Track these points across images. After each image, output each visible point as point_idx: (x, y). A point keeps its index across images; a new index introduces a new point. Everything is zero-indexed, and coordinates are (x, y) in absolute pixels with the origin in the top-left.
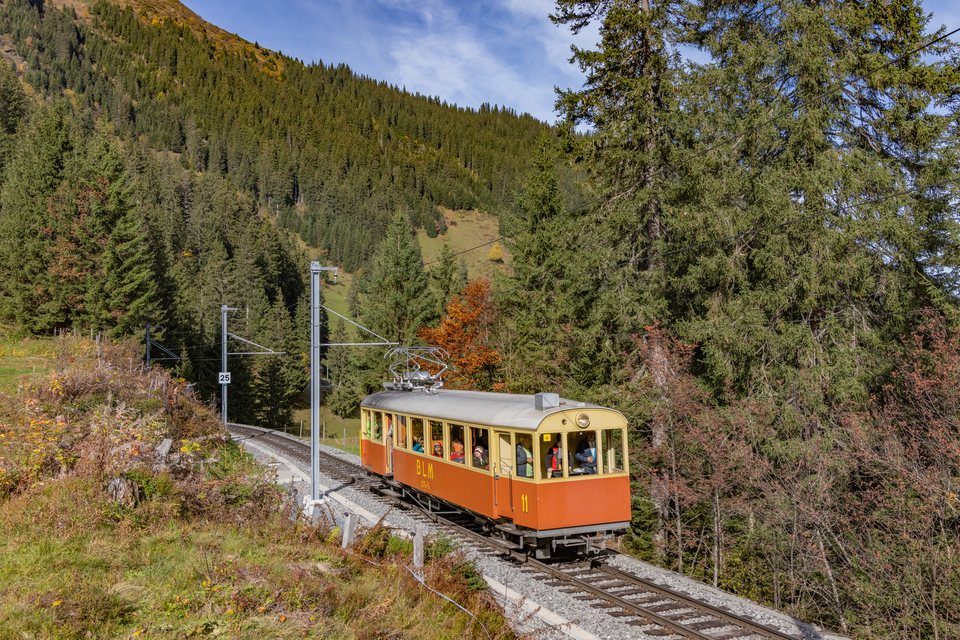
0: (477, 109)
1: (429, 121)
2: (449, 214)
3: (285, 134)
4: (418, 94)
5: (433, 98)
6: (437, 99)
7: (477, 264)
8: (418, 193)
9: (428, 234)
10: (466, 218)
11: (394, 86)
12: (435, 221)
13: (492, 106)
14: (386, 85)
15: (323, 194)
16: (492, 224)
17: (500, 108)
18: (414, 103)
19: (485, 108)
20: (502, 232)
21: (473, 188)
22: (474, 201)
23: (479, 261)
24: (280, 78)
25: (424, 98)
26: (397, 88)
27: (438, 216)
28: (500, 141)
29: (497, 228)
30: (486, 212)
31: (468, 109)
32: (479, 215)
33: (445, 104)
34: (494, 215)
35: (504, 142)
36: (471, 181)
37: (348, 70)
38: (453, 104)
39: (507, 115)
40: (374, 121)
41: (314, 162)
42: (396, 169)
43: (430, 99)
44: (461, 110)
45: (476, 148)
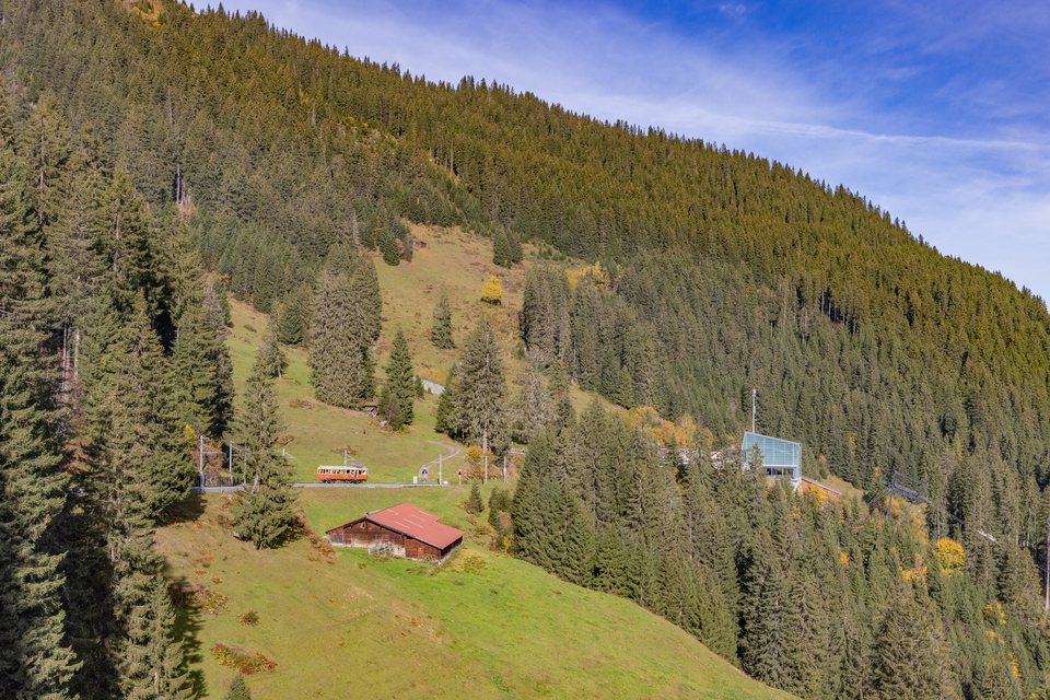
0: (455, 83)
1: (385, 97)
2: (418, 231)
3: (163, 99)
4: (367, 59)
5: (390, 67)
6: (396, 68)
7: (462, 306)
8: (369, 197)
9: (386, 259)
10: (443, 238)
11: (331, 48)
12: (398, 240)
13: (477, 81)
14: (319, 45)
15: (222, 189)
16: (484, 249)
17: (489, 85)
18: (364, 72)
19: (467, 83)
20: (497, 260)
21: (452, 196)
22: (455, 215)
23: (467, 302)
24: (157, 24)
25: (376, 66)
26: (335, 50)
27: (402, 233)
28: (492, 127)
29: (492, 255)
30: (472, 232)
31: (442, 84)
32: (463, 234)
33: (407, 76)
34: (485, 235)
35: (499, 131)
36: (449, 185)
37: (262, 22)
38: (420, 77)
39: (499, 93)
40: (301, 94)
41: (209, 143)
42: (338, 159)
43: (385, 67)
44: (431, 85)
45: (458, 136)
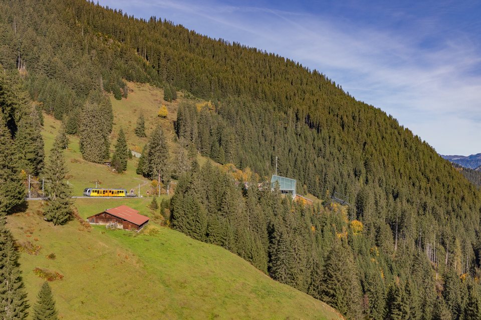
0: (148, 20)
1: (115, 24)
2: (130, 85)
3: (12, 22)
4: (107, 7)
5: (118, 11)
6: (120, 11)
7: (150, 119)
8: (108, 69)
9: (115, 97)
10: (142, 88)
12: (121, 89)
13: (157, 19)
15: (40, 64)
16: (160, 93)
17: (163, 21)
18: (106, 13)
19: (153, 19)
20: (166, 99)
21: (146, 70)
22: (147, 78)
23: (151, 117)
25: (111, 10)
26: (93, 2)
27: (123, 86)
28: (164, 39)
29: (163, 96)
30: (155, 86)
31: (141, 20)
32: (150, 87)
33: (126, 15)
34: (160, 87)
35: (167, 41)
36: (144, 65)
38: (131, 16)
39: (167, 24)
40: (77, 22)
41: (34, 42)
42: (94, 51)
43: (116, 11)
44: (137, 20)
45: (148, 43)
